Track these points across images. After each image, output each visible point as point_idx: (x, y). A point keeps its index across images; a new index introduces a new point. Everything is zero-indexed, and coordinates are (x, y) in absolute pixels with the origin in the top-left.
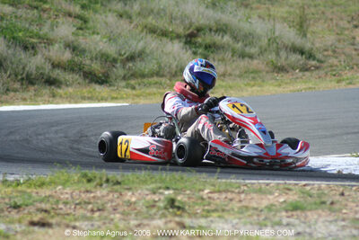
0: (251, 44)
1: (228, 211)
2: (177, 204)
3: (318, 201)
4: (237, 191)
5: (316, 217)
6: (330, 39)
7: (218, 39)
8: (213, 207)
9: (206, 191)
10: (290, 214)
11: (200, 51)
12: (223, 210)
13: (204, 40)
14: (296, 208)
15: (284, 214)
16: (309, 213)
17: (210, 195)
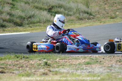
0: (71, 11)
1: (65, 66)
2: (48, 64)
3: (95, 61)
4: (68, 59)
5: (95, 66)
6: (97, 8)
7: (59, 10)
8: (60, 65)
9: (58, 59)
10: (86, 66)
11: (53, 14)
12: (64, 65)
13: (54, 10)
14: (88, 63)
15: (84, 66)
16: (93, 65)
17: (59, 61)
